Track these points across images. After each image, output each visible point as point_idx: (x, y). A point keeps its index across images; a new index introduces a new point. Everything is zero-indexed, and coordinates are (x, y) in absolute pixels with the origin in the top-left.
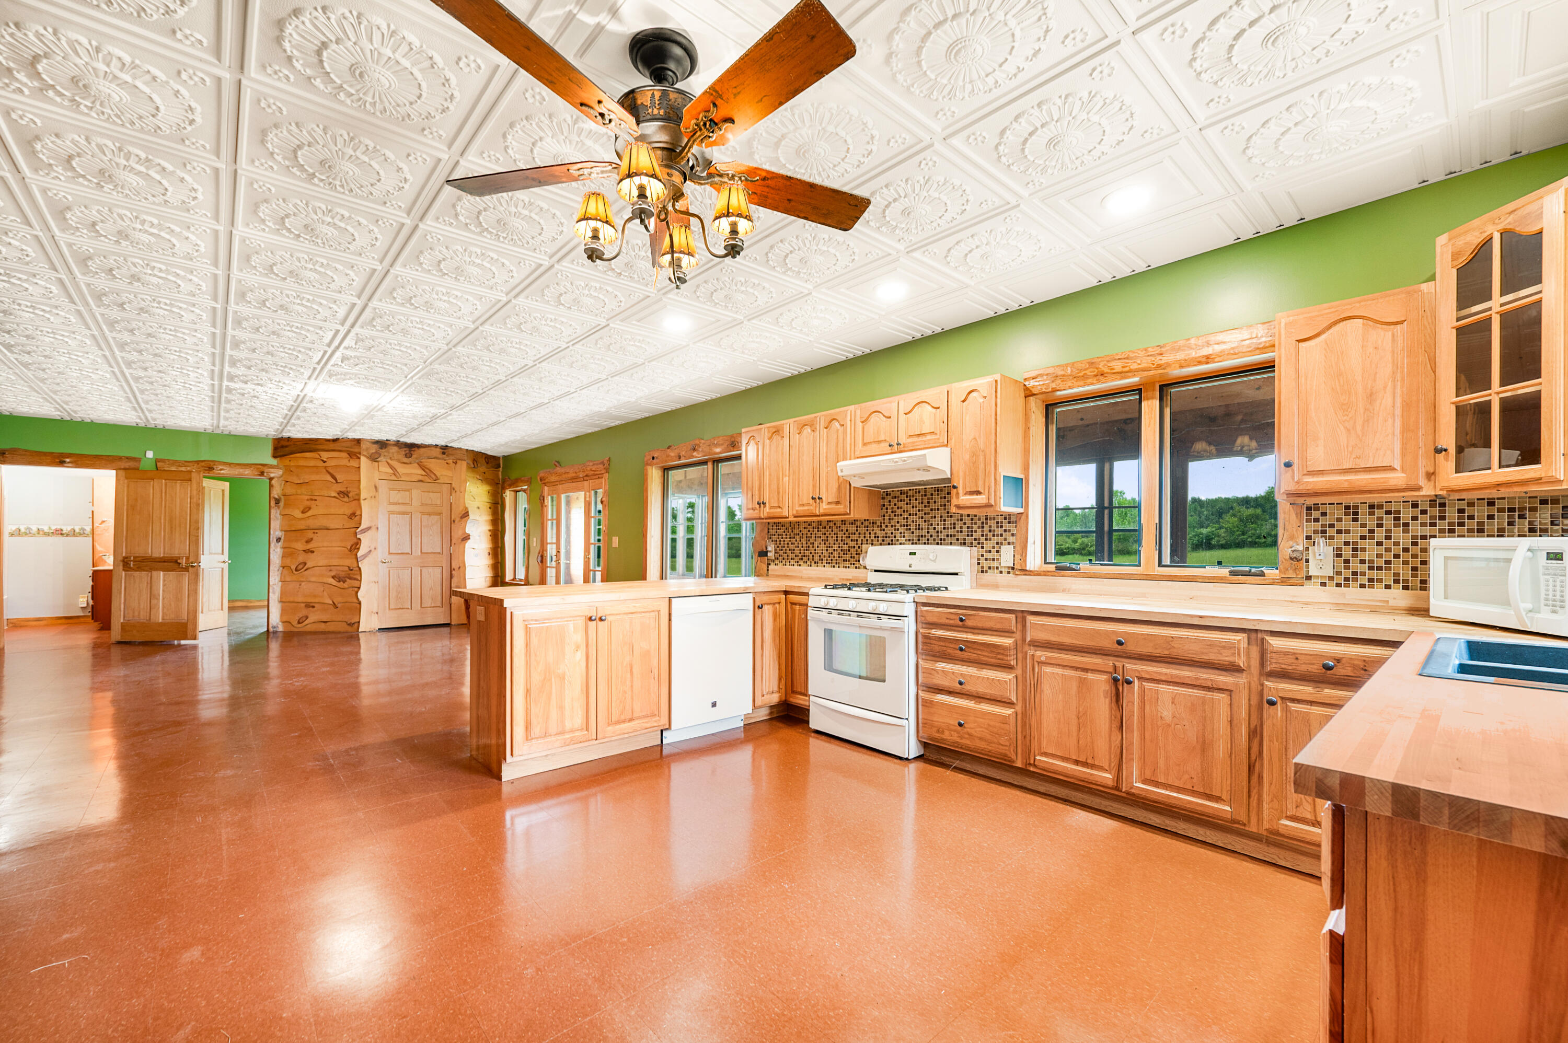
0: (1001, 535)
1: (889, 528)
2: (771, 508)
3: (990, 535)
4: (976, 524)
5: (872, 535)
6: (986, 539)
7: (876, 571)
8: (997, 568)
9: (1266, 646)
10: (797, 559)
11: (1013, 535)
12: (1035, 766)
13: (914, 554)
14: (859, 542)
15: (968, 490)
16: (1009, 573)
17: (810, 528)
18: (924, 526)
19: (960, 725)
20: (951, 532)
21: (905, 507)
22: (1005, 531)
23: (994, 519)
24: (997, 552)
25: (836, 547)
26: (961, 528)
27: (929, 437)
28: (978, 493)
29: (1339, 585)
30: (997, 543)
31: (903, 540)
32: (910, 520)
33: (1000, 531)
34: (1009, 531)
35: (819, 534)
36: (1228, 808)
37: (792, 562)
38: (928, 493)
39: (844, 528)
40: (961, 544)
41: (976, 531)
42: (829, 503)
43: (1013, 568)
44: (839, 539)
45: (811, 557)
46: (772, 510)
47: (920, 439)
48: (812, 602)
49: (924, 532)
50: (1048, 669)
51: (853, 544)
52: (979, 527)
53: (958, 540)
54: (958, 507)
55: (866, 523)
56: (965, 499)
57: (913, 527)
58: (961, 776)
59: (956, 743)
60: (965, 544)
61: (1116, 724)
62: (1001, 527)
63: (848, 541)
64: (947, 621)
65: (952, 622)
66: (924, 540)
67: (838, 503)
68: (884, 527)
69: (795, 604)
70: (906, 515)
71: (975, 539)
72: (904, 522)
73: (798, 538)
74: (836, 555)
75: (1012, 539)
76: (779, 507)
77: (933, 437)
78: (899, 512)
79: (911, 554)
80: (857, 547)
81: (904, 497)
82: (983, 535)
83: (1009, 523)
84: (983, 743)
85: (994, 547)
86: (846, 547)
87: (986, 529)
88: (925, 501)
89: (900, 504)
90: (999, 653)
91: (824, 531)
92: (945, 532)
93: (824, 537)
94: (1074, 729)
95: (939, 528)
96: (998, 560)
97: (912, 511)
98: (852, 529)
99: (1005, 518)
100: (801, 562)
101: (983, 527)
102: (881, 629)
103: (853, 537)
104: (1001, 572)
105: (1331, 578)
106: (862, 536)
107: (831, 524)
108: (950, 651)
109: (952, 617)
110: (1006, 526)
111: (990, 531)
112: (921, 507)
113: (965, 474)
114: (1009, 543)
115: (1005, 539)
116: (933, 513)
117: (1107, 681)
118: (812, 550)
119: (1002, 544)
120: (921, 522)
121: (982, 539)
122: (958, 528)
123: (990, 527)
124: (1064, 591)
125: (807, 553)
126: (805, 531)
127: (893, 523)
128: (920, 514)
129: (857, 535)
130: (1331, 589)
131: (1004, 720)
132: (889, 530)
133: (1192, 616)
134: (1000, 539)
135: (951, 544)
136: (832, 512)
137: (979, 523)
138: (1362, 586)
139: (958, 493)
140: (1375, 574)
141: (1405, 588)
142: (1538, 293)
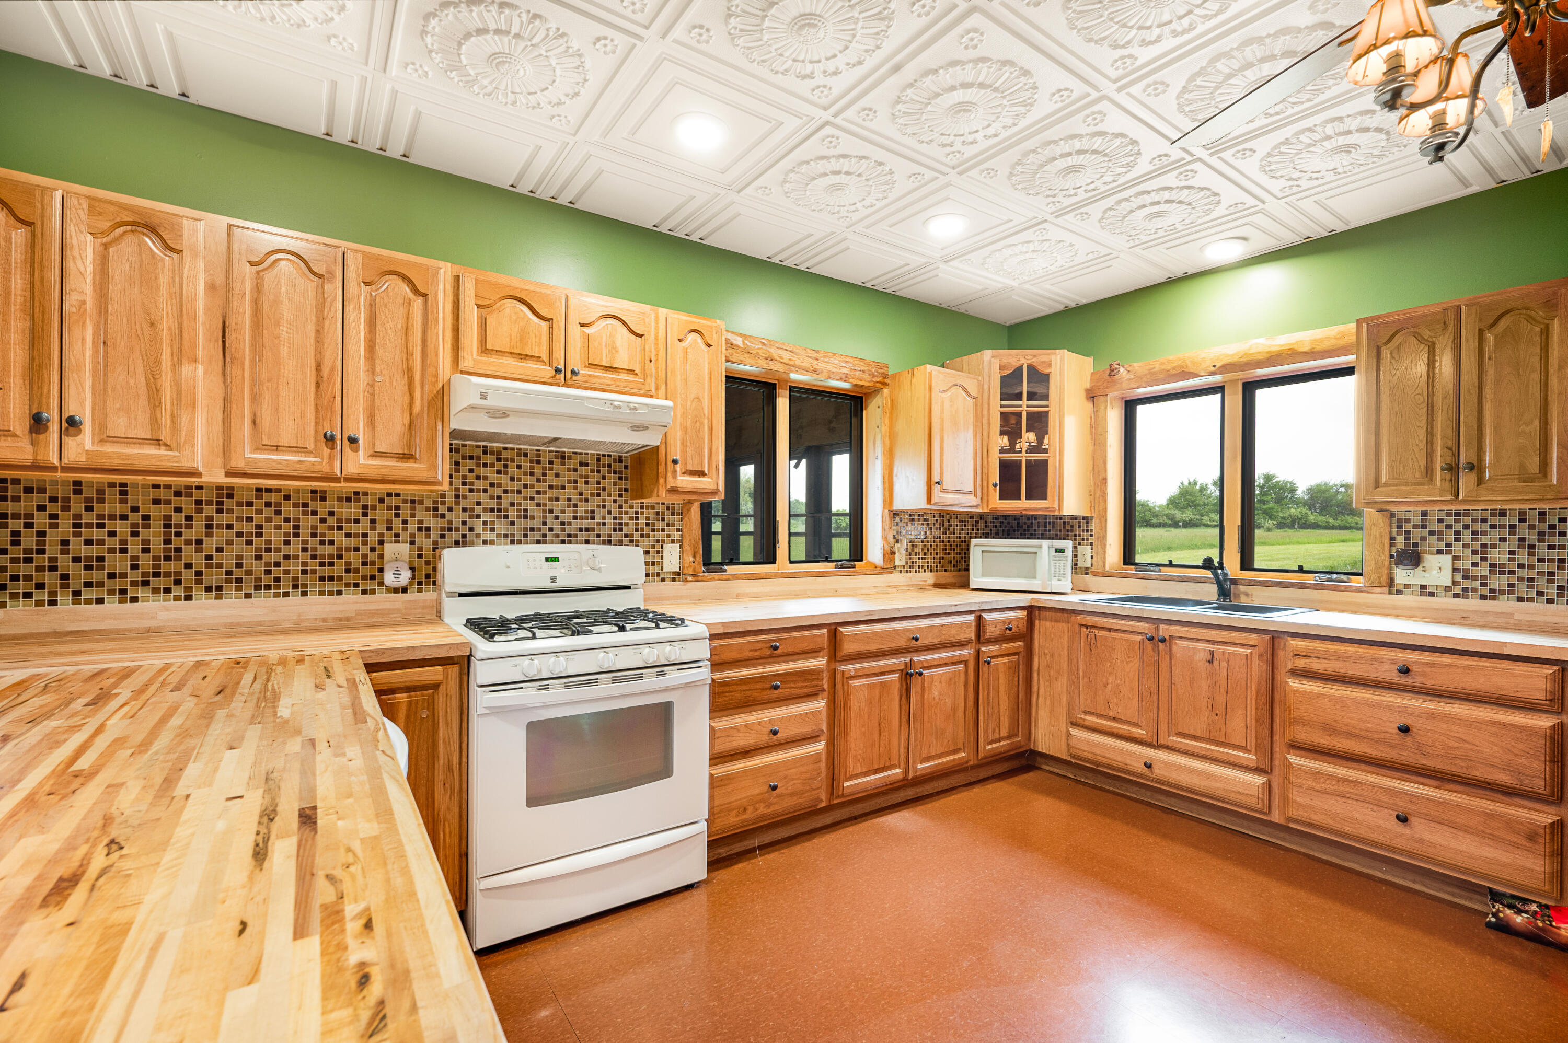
0: (663, 530)
1: (457, 511)
2: (104, 437)
3: (647, 530)
4: (627, 513)
5: (412, 527)
6: (642, 536)
7: (461, 595)
8: (658, 574)
9: (982, 621)
10: (117, 584)
11: (678, 530)
12: (843, 795)
13: (556, 559)
14: (373, 538)
15: (690, 468)
16: (673, 580)
17: (188, 506)
18: (537, 513)
19: (774, 788)
20: (586, 524)
21: (493, 477)
22: (668, 525)
23: (653, 508)
24: (658, 552)
25: (294, 547)
26: (604, 518)
27: (623, 376)
28: (701, 474)
29: (907, 572)
30: (658, 541)
31: (490, 536)
32: (505, 503)
33: (661, 525)
34: (674, 525)
35: (225, 519)
36: (964, 755)
37: (93, 594)
38: (544, 460)
39: (322, 509)
40: (604, 542)
41: (627, 524)
42: (376, 455)
43: (679, 574)
44: (305, 532)
45: (188, 576)
46: (109, 448)
47: (609, 375)
48: (481, 673)
49: (536, 523)
50: (854, 683)
51: (352, 542)
52: (631, 518)
53: (598, 536)
55: (394, 501)
56: (684, 481)
57: (512, 513)
59: (762, 817)
60: (610, 542)
61: (904, 720)
62: (663, 519)
63: (337, 536)
64: (750, 654)
65: (757, 653)
66: (537, 535)
67: (408, 457)
68: (442, 509)
69: (393, 691)
70: (498, 491)
71: (626, 536)
72: (493, 504)
73: (122, 528)
74: (294, 567)
75: (677, 536)
76: (157, 442)
77: (631, 378)
78: (479, 484)
79: (547, 560)
80: (364, 549)
81: (490, 459)
82: (637, 530)
83: (673, 514)
84: (795, 798)
85: (653, 547)
86: (328, 550)
87: (642, 521)
88: (538, 471)
89: (482, 471)
90: (813, 680)
91: (245, 512)
92: (576, 525)
93: (246, 527)
94: (876, 736)
95: (565, 517)
96: (658, 563)
97: (509, 485)
98: (353, 510)
99: (668, 508)
100: (140, 592)
101: (637, 519)
103: (353, 528)
104: (663, 580)
105: (904, 567)
106: (381, 527)
107: (273, 498)
108: (756, 694)
109: (759, 646)
110: (669, 518)
111: (647, 524)
112: (529, 480)
114: (673, 542)
115: (668, 536)
116: (554, 493)
117: (901, 678)
118: (198, 560)
119: (664, 541)
120: (530, 506)
121: (636, 536)
122: (598, 517)
123: (648, 518)
124: (738, 596)
125: (172, 566)
126: (157, 513)
127: (464, 503)
128: (529, 492)
129: (365, 523)
130: (903, 574)
131: (816, 758)
132: (456, 517)
133: (951, 606)
134: (662, 536)
135: (587, 542)
136: (390, 475)
137: (631, 513)
138: (916, 571)
139: (675, 471)
140: (920, 562)
141: (931, 571)
142: (1047, 406)
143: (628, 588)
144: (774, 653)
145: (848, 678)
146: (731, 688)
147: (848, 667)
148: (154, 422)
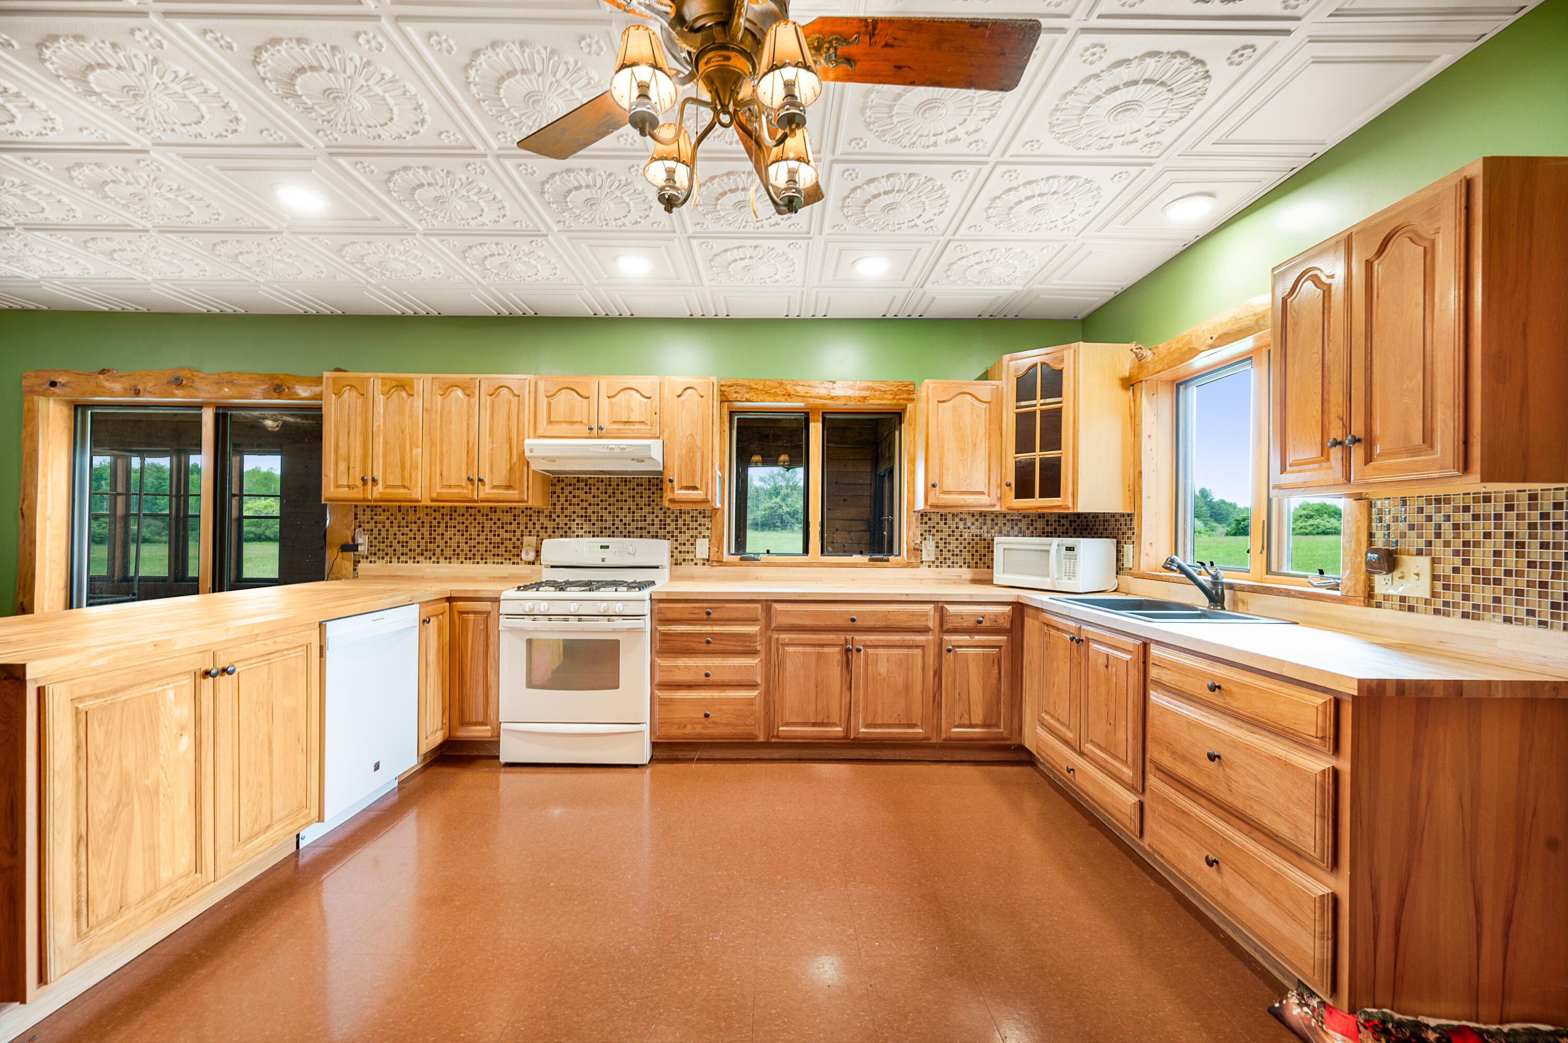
0: (696, 529)
1: (562, 517)
2: (387, 487)
3: (684, 529)
4: (669, 517)
5: (538, 527)
6: (680, 532)
7: (552, 567)
8: (692, 560)
9: (945, 612)
10: (412, 554)
11: (708, 529)
12: (778, 737)
13: (607, 547)
14: (518, 533)
15: (684, 484)
16: (704, 564)
17: (439, 516)
18: (609, 518)
19: (707, 716)
20: (640, 524)
21: (583, 496)
22: (700, 525)
23: (689, 513)
24: (692, 544)
25: (481, 538)
26: (653, 520)
27: (637, 426)
28: (695, 488)
29: (937, 566)
30: (692, 537)
31: (580, 532)
32: (590, 512)
33: (695, 525)
34: (704, 525)
35: (453, 523)
36: (921, 731)
37: (403, 558)
38: (614, 484)
39: (495, 517)
40: (653, 537)
41: (669, 525)
42: (494, 487)
43: (708, 560)
44: (487, 530)
45: (438, 551)
46: (389, 491)
47: (627, 427)
48: (505, 608)
49: (608, 524)
50: (790, 649)
51: (508, 535)
52: (672, 521)
53: (649, 532)
54: (672, 501)
55: (529, 512)
56: (680, 494)
57: (594, 518)
58: (706, 766)
59: (700, 736)
60: (657, 537)
61: (846, 686)
62: (696, 521)
63: (502, 532)
64: (690, 616)
65: (695, 616)
66: (609, 532)
67: (509, 487)
68: (554, 516)
69: (468, 613)
70: (585, 505)
71: (669, 532)
72: (582, 512)
73: (414, 527)
74: (482, 548)
75: (707, 533)
76: (404, 487)
77: (643, 427)
78: (575, 501)
79: (602, 547)
80: (514, 539)
81: (582, 485)
82: (676, 529)
83: (704, 517)
84: (729, 728)
85: (688, 540)
86: (497, 539)
87: (680, 522)
88: (610, 491)
89: (577, 493)
90: (745, 641)
91: (461, 519)
92: (634, 525)
93: (461, 527)
94: (813, 696)
95: (625, 520)
96: (692, 552)
97: (592, 500)
98: (508, 518)
99: (700, 513)
100: (420, 558)
101: (677, 521)
102: (614, 631)
103: (509, 527)
104: (696, 564)
105: (933, 562)
106: (522, 527)
107: (473, 511)
108: (694, 645)
109: (697, 611)
110: (701, 520)
111: (684, 525)
112: (604, 497)
113: (680, 468)
114: (704, 537)
115: (700, 533)
116: (619, 505)
117: (841, 652)
118: (442, 543)
119: (696, 537)
120: (605, 513)
121: (676, 533)
122: (649, 520)
123: (685, 520)
124: (756, 579)
125: (431, 546)
126: (427, 519)
127: (566, 512)
128: (604, 505)
129: (515, 524)
130: (933, 569)
131: (750, 702)
132: (562, 521)
134: (695, 533)
135: (641, 537)
136: (500, 498)
137: (673, 517)
138: (949, 567)
139: (673, 488)
140: (955, 559)
141: (969, 567)
142: (1061, 402)
143: (657, 567)
144: (708, 618)
145: (782, 645)
146: (672, 638)
147: (782, 636)
148: (403, 477)
